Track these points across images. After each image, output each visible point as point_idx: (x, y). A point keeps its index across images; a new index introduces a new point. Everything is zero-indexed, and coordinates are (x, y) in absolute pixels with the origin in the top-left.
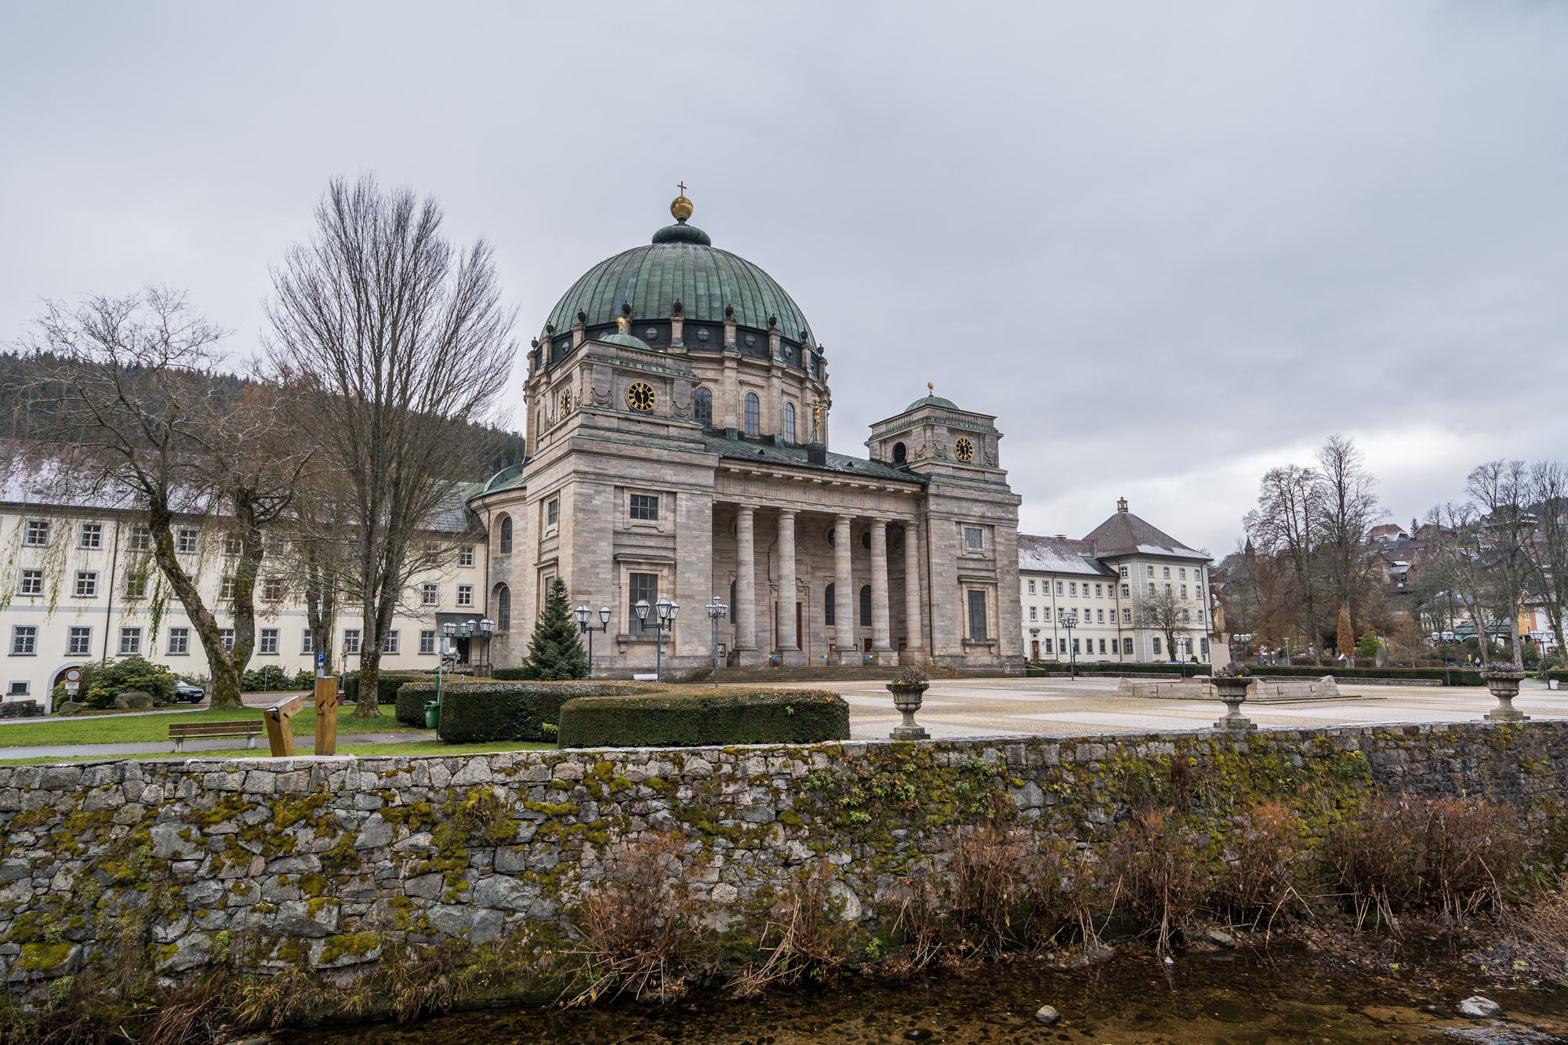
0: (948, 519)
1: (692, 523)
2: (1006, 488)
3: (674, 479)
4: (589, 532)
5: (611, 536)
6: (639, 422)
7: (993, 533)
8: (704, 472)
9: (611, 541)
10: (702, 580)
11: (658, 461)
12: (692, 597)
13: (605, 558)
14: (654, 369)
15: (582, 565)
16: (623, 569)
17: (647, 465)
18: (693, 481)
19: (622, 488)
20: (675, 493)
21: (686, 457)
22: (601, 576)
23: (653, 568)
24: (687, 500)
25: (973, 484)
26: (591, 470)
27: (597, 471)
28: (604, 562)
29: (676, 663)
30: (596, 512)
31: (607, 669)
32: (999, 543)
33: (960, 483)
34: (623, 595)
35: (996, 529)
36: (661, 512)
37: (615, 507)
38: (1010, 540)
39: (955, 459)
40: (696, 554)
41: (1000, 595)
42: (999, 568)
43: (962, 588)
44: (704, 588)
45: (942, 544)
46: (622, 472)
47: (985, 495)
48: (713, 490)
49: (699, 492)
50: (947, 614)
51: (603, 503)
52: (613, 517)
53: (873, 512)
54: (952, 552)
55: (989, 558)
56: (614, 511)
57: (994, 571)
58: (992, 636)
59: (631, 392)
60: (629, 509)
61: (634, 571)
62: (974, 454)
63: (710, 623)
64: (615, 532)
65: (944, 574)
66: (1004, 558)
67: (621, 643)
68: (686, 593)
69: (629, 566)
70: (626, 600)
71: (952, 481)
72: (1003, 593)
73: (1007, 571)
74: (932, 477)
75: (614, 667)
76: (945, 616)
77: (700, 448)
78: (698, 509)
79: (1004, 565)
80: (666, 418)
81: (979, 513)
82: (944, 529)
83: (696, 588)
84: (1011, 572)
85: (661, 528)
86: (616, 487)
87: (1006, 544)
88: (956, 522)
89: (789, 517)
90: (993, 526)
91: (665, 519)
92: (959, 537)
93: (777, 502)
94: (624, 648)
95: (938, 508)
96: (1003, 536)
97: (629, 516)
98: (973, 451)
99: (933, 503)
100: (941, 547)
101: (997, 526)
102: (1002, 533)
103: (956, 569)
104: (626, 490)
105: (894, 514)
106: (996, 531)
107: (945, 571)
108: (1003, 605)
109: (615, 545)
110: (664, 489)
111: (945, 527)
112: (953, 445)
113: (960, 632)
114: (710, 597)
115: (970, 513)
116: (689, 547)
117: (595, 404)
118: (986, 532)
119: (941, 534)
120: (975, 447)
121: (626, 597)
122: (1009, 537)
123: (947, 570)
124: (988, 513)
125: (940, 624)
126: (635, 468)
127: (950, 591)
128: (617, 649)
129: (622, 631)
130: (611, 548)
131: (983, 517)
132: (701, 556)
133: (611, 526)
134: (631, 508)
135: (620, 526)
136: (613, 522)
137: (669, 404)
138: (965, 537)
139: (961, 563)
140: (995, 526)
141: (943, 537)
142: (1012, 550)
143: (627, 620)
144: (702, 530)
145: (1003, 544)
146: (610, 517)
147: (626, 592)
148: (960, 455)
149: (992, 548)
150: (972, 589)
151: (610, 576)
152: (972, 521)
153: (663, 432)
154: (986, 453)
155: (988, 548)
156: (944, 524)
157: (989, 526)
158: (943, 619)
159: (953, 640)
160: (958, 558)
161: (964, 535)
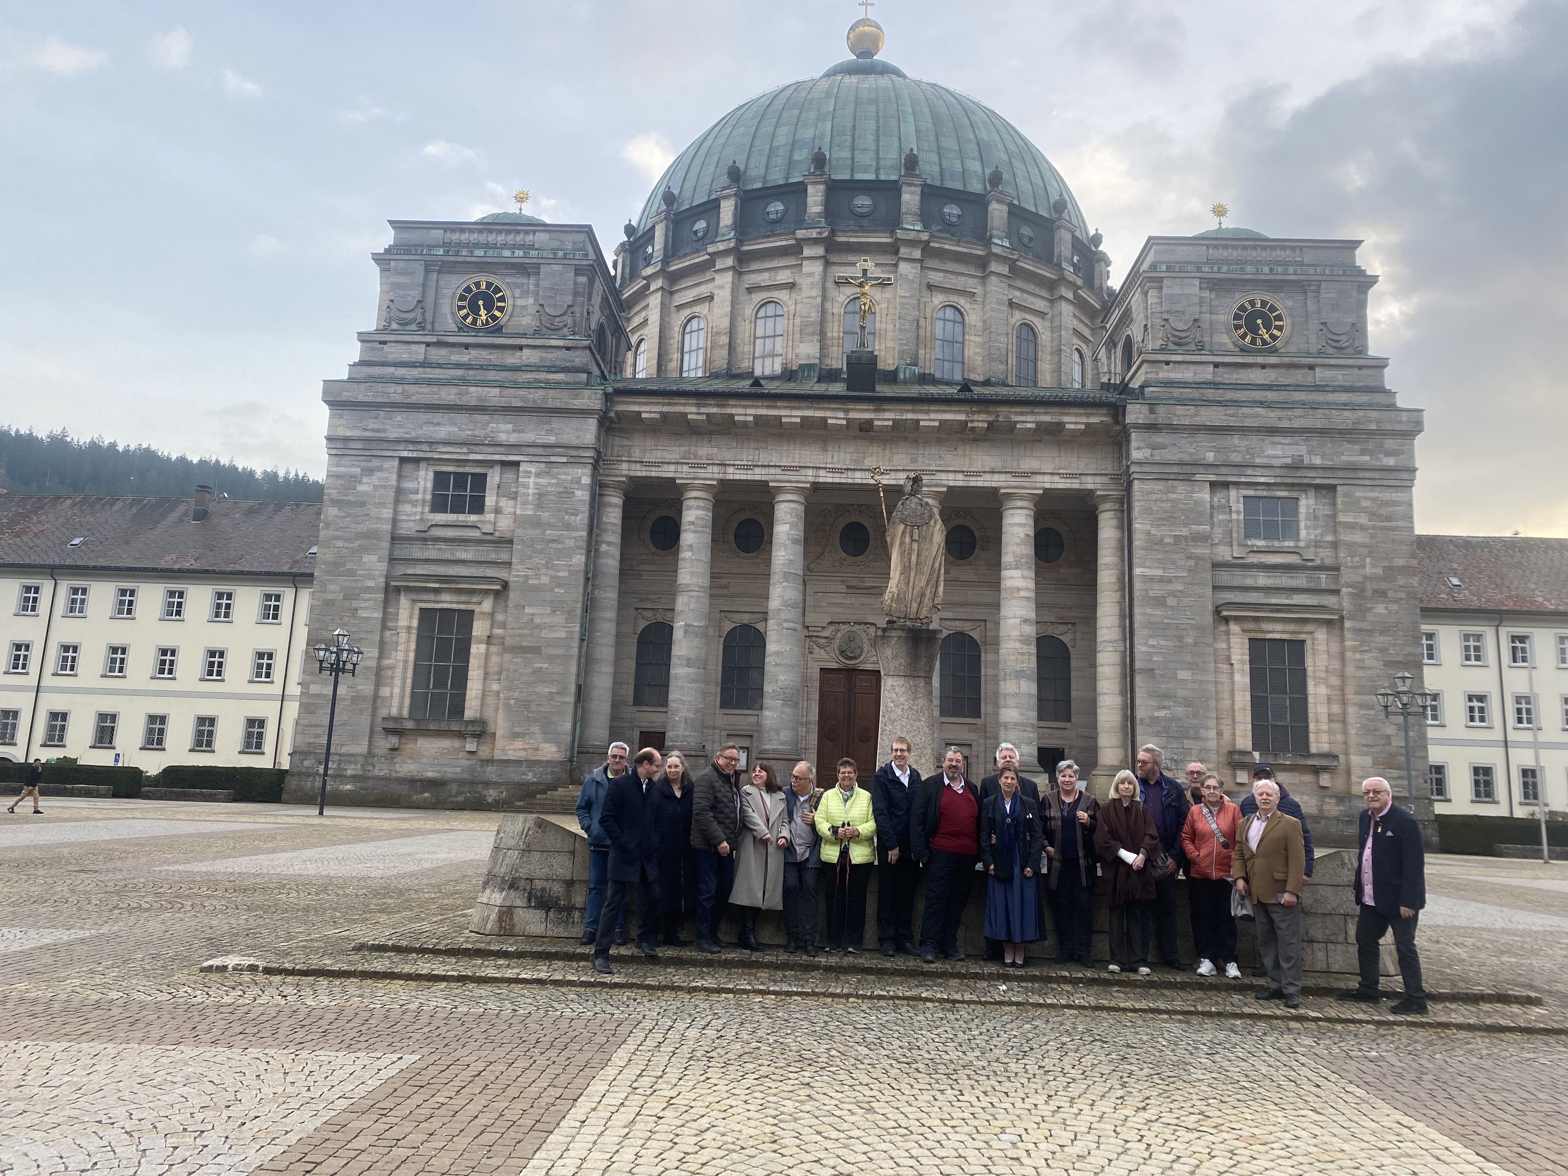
0: (1188, 478)
1: (545, 515)
2: (1380, 398)
3: (513, 438)
4: (346, 540)
5: (386, 545)
6: (467, 346)
7: (1334, 504)
8: (574, 423)
9: (385, 553)
10: (559, 619)
11: (481, 409)
12: (536, 650)
13: (370, 583)
14: (507, 253)
15: (329, 596)
16: (404, 602)
17: (462, 418)
18: (552, 439)
19: (417, 461)
20: (517, 464)
21: (536, 396)
22: (362, 614)
23: (463, 598)
24: (538, 475)
25: (1270, 396)
26: (358, 433)
27: (368, 434)
28: (369, 590)
29: (491, 773)
30: (362, 504)
31: (354, 778)
32: (1351, 526)
33: (1230, 395)
34: (401, 647)
35: (1345, 495)
36: (490, 500)
37: (400, 495)
38: (1389, 519)
39: (1231, 347)
40: (551, 572)
41: (1355, 650)
42: (1348, 585)
43: (1228, 633)
44: (562, 634)
45: (1167, 534)
46: (413, 434)
47: (1300, 417)
48: (591, 453)
49: (564, 460)
50: (1179, 693)
51: (376, 488)
52: (396, 512)
53: (1003, 477)
54: (1199, 551)
55: (1318, 562)
56: (397, 501)
57: (1337, 592)
58: (1325, 748)
59: (462, 298)
60: (429, 497)
61: (424, 605)
62: (1287, 329)
63: (571, 699)
64: (395, 539)
65: (1171, 602)
66: (1368, 560)
67: (388, 731)
68: (524, 644)
69: (415, 597)
70: (407, 656)
71: (1210, 394)
72: (1361, 645)
73: (1375, 591)
74: (1147, 390)
75: (370, 775)
76: (1170, 697)
77: (578, 380)
78: (562, 489)
79: (1365, 577)
80: (524, 335)
81: (1289, 461)
82: (1173, 501)
83: (545, 633)
84: (1390, 594)
85: (488, 528)
86: (403, 460)
87: (1373, 527)
88: (1213, 484)
89: (790, 501)
90: (1332, 488)
91: (497, 511)
92: (1221, 517)
93: (757, 470)
94: (394, 740)
95: (1152, 455)
96: (1363, 510)
97: (427, 509)
98: (1286, 323)
99: (1142, 444)
100: (1162, 540)
101: (1346, 487)
102: (1364, 504)
103: (1209, 591)
104: (423, 465)
105: (1063, 480)
106: (1346, 500)
107: (1173, 594)
108: (1360, 673)
109: (392, 560)
110: (497, 457)
111: (1175, 496)
112: (1225, 317)
113: (1220, 734)
114: (575, 652)
115: (1258, 461)
116: (537, 560)
117: (394, 326)
118: (1312, 502)
119: (1166, 512)
120: (1291, 316)
121: (407, 651)
122: (1383, 511)
123: (1181, 591)
124: (1313, 457)
125: (1156, 714)
126: (438, 424)
127: (1190, 640)
128: (384, 744)
129: (394, 711)
130: (383, 566)
131: (1298, 468)
132: (560, 574)
133: (388, 527)
134: (434, 495)
135: (408, 527)
136: (395, 521)
137: (532, 310)
138: (1242, 517)
139: (1225, 577)
140: (1339, 488)
141: (1169, 519)
142: (1393, 541)
143: (408, 691)
144: (567, 527)
145: (1363, 528)
146: (387, 513)
147: (408, 641)
148: (1243, 337)
149: (1329, 538)
150: (1260, 636)
151: (378, 614)
152: (1262, 480)
153: (512, 359)
154: (1324, 324)
155: (1318, 538)
156: (1173, 490)
157: (1318, 488)
158: (1166, 703)
159: (1194, 752)
160: (1217, 566)
161: (1238, 512)
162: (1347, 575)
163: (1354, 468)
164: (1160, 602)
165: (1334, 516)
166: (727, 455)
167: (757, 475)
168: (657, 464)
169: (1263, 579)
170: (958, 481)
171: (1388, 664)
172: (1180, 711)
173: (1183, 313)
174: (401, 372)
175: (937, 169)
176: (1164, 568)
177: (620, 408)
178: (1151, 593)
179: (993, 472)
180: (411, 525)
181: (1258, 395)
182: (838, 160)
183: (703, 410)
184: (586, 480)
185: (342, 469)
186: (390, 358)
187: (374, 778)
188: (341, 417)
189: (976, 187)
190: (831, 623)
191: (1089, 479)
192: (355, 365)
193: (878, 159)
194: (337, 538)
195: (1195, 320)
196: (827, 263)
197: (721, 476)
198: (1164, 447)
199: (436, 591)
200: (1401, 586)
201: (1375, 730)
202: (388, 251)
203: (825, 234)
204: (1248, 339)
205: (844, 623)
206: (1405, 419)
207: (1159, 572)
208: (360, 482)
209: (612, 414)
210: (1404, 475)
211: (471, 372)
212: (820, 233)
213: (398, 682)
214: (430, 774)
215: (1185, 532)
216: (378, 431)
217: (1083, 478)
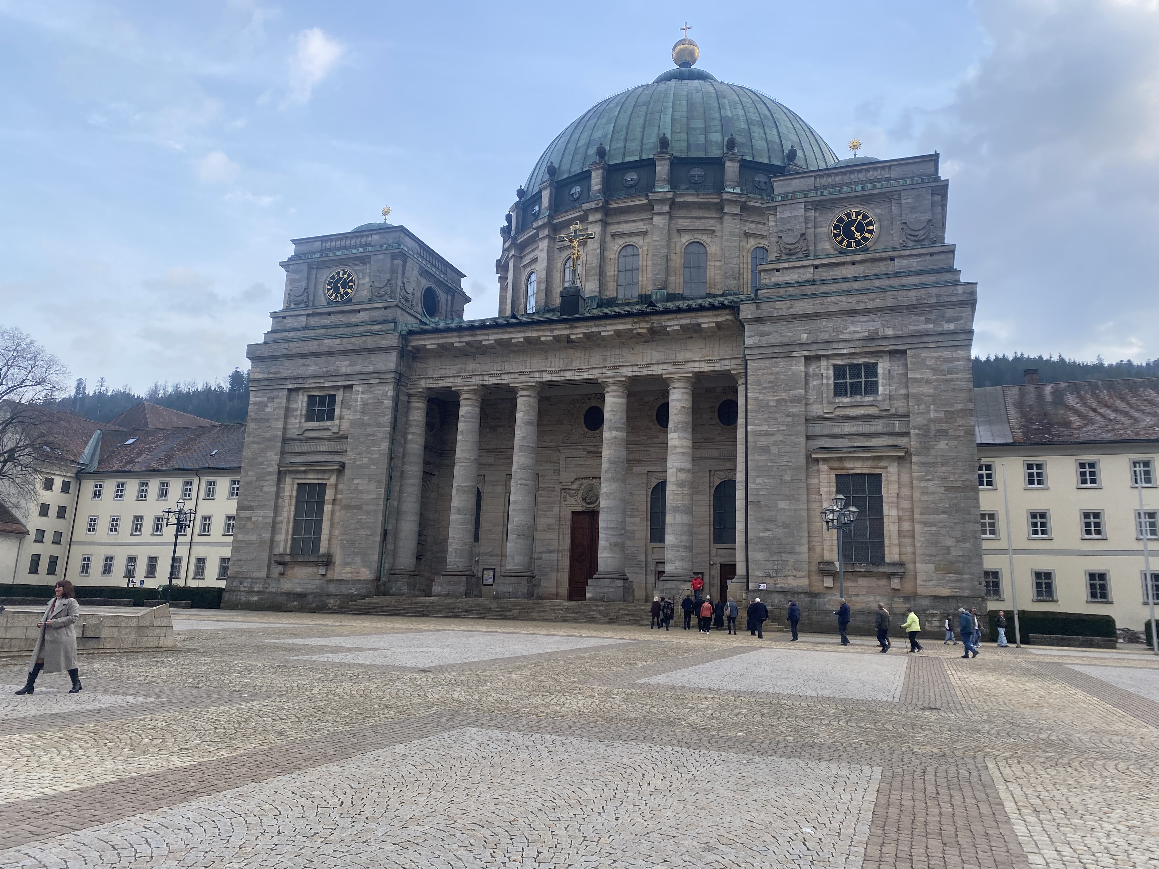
0: (787, 356)
1: (366, 418)
3: (349, 370)
4: (258, 443)
5: (279, 444)
6: (329, 314)
7: (905, 365)
8: (384, 356)
9: (279, 450)
10: (373, 486)
11: (330, 353)
12: (359, 507)
13: (270, 469)
14: (354, 251)
15: (249, 479)
16: (288, 480)
17: (321, 360)
18: (371, 369)
19: (297, 390)
20: (351, 386)
21: (361, 342)
22: (266, 489)
23: (320, 476)
24: (363, 393)
25: (856, 285)
26: (266, 376)
27: (271, 376)
28: (270, 473)
29: (332, 588)
30: (267, 420)
31: (259, 593)
33: (823, 289)
34: (286, 509)
35: (913, 357)
36: (337, 412)
37: (288, 412)
38: (950, 372)
39: (832, 251)
40: (369, 455)
41: (920, 479)
42: (915, 428)
43: (818, 471)
44: (374, 496)
45: (771, 398)
46: (295, 373)
47: (874, 299)
48: (392, 375)
49: (378, 381)
50: (779, 517)
51: (275, 409)
52: (285, 423)
53: (665, 367)
54: (795, 410)
55: (893, 411)
56: (286, 417)
57: (907, 434)
58: (896, 558)
59: (330, 283)
60: (304, 412)
61: (300, 482)
62: (876, 232)
63: (378, 539)
64: (284, 440)
65: (774, 450)
66: (932, 406)
67: (279, 563)
68: (353, 503)
69: (294, 476)
70: (289, 514)
71: (808, 289)
72: (926, 475)
73: (938, 431)
74: (760, 292)
75: (267, 590)
76: (773, 522)
77: (389, 328)
78: (376, 401)
79: (930, 421)
80: (361, 303)
81: (866, 334)
82: (777, 373)
83: (365, 496)
84: (951, 433)
85: (335, 430)
86: (290, 390)
87: (937, 381)
88: (807, 359)
89: (523, 396)
90: (904, 352)
91: (341, 418)
92: (815, 383)
93: (503, 377)
94: (281, 568)
95: (760, 341)
96: (928, 367)
97: (303, 420)
98: (876, 226)
99: (753, 334)
100: (767, 404)
101: (914, 351)
102: (929, 362)
103: (802, 440)
104: (301, 392)
105: (708, 365)
106: (914, 360)
107: (774, 443)
108: (925, 497)
109: (283, 454)
110: (340, 383)
111: (778, 370)
112: (826, 229)
113: (811, 549)
114: (381, 507)
115: (842, 337)
116: (362, 448)
117: (292, 306)
118: (887, 364)
119: (770, 382)
120: (880, 220)
121: (289, 511)
122: (945, 367)
123: (782, 441)
124: (886, 330)
125: (762, 535)
126: (308, 365)
127: (787, 478)
128: (277, 570)
129: (281, 550)
130: (276, 459)
131: (874, 339)
132: (374, 456)
133: (280, 433)
134: (308, 411)
135: (293, 433)
136: (285, 429)
137: (367, 286)
138: (831, 381)
139: (817, 429)
140: (908, 352)
141: (773, 387)
142: (954, 390)
143: (290, 537)
144: (379, 425)
145: (928, 381)
146: (280, 425)
147: (290, 505)
148: (841, 242)
149: (902, 392)
150: (844, 472)
151: (274, 489)
152: (845, 351)
153: (354, 319)
154: (905, 223)
155: (893, 393)
156: (776, 365)
157: (892, 353)
158: (769, 527)
159: (790, 563)
160: (808, 420)
161: (828, 378)
162: (915, 420)
163: (919, 335)
164: (765, 450)
165: (906, 374)
166: (484, 368)
167: (503, 380)
168: (443, 378)
169: (848, 428)
170: (634, 372)
171: (949, 489)
172: (780, 532)
173: (792, 230)
174: (292, 334)
175: (684, 144)
176: (769, 425)
177: (414, 343)
178: (759, 444)
179: (658, 364)
180: (294, 431)
181: (845, 286)
182: (615, 150)
183: (463, 339)
184: (390, 393)
185: (258, 399)
186: (289, 326)
187: (271, 593)
188: (257, 366)
189: (715, 152)
190: (576, 479)
191: (727, 362)
192: (268, 332)
193: (642, 144)
194: (253, 442)
195: (802, 235)
196: (605, 224)
197: (481, 383)
198: (769, 334)
199: (305, 472)
200: (959, 426)
201: (937, 542)
202: (290, 259)
203: (600, 205)
204: (845, 243)
205: (586, 478)
206: (960, 291)
207: (766, 428)
208: (267, 406)
209: (410, 348)
210: (963, 337)
211: (329, 330)
212: (597, 204)
213: (284, 531)
214: (299, 590)
215: (784, 396)
216: (275, 373)
217: (722, 362)
